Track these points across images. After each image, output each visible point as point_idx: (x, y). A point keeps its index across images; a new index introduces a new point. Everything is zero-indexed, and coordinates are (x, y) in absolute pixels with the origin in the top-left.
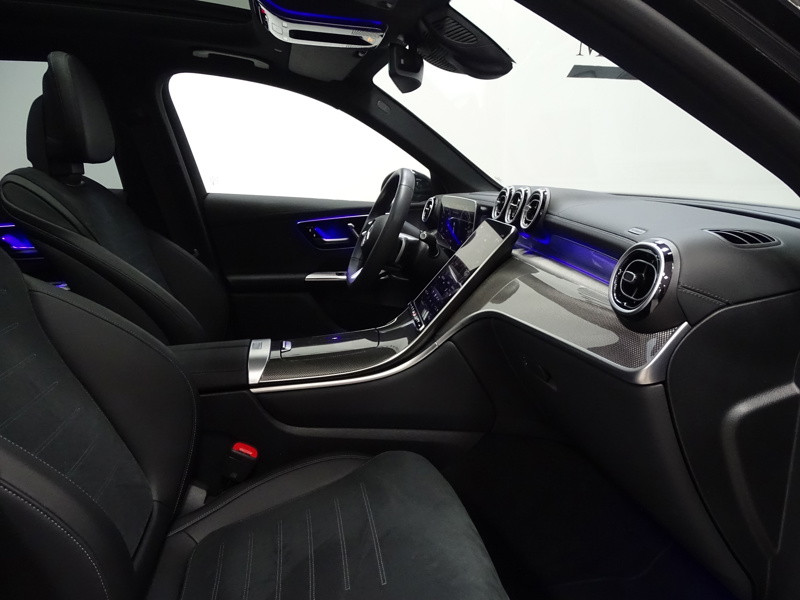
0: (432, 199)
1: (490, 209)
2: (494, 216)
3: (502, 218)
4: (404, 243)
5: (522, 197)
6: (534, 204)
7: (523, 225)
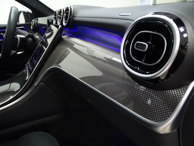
0: (33, 20)
1: (52, 20)
2: (54, 22)
3: (56, 23)
4: (19, 39)
5: (62, 11)
6: (67, 14)
7: (64, 24)
